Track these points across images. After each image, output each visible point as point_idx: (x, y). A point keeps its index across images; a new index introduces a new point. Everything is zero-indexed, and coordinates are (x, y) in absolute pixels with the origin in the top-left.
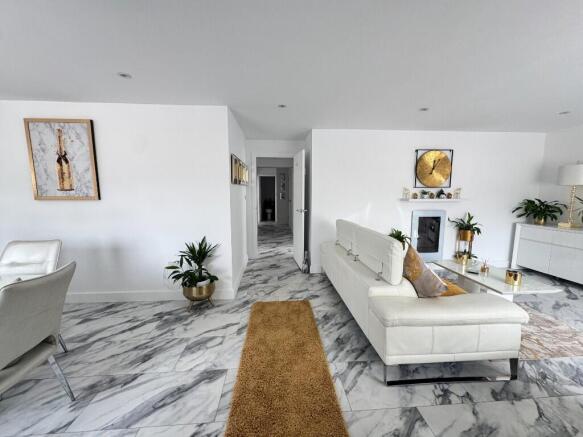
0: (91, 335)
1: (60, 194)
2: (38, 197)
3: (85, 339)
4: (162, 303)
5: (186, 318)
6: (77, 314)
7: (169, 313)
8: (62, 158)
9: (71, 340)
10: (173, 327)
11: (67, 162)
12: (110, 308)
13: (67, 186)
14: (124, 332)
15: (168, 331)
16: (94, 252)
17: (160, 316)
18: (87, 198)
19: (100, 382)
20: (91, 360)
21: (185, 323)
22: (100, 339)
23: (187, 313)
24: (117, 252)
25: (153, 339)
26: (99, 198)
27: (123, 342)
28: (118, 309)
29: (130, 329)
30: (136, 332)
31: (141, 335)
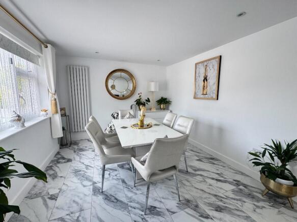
0: (199, 170)
1: (202, 96)
2: (195, 98)
3: (195, 171)
4: (242, 174)
5: (258, 200)
6: (198, 154)
7: (245, 186)
8: (205, 79)
9: (191, 167)
10: (245, 199)
11: (207, 80)
12: (212, 159)
13: (205, 93)
14: (213, 179)
15: (240, 200)
16: (210, 127)
17: (238, 183)
18: (212, 99)
19: (192, 201)
20: (193, 185)
21: (256, 203)
22: (201, 175)
23: (260, 196)
24: (221, 130)
25: (227, 197)
26: (217, 99)
27: (210, 185)
28: (215, 162)
29: (217, 180)
30: (219, 184)
31: (221, 188)
